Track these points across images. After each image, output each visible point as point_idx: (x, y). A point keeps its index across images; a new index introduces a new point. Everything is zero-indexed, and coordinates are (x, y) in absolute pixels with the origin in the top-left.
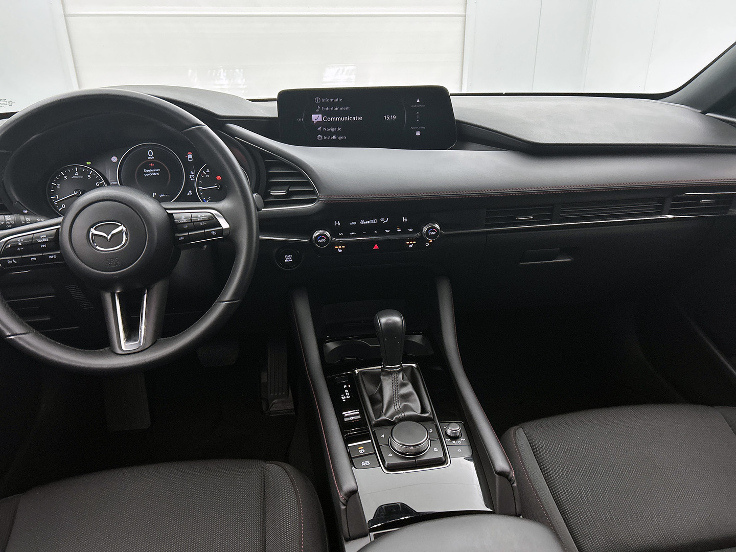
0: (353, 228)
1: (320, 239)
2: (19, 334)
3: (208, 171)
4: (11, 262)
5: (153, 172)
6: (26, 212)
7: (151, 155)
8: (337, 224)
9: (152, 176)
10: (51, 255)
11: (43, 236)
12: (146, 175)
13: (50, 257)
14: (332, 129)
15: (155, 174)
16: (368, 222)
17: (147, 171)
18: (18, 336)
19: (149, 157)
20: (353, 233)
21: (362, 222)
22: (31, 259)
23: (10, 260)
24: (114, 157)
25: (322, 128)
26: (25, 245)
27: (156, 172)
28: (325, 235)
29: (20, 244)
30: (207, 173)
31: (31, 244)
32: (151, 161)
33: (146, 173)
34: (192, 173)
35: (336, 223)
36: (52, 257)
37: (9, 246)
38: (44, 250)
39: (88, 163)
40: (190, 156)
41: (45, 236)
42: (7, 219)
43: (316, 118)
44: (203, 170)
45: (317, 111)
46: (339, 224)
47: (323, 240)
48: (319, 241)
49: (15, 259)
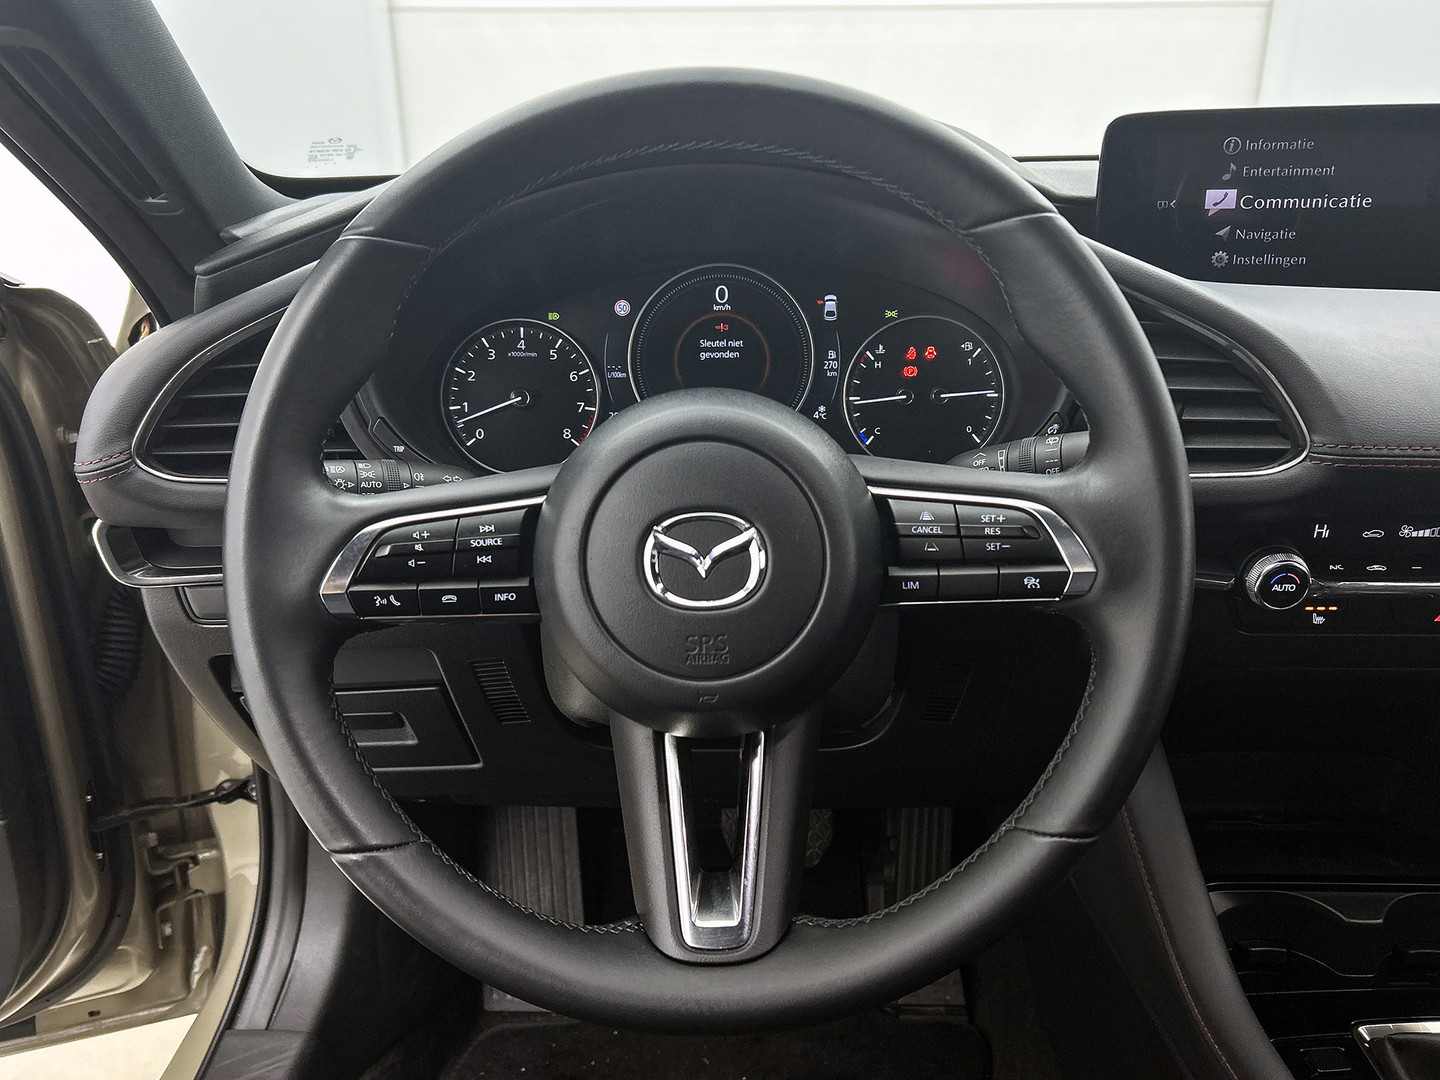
0: (1374, 551)
1: (1277, 582)
2: (377, 848)
3: (881, 350)
4: (385, 601)
5: (723, 350)
6: (400, 449)
7: (722, 299)
8: (1320, 534)
9: (722, 358)
10: (501, 591)
11: (487, 530)
12: (704, 356)
13: (498, 597)
14: (1266, 236)
15: (729, 355)
16: (1427, 533)
17: (708, 344)
18: (375, 854)
19: (718, 304)
20: (1376, 567)
21: (1406, 531)
22: (444, 599)
23: (384, 595)
24: (622, 303)
25: (1232, 232)
26: (432, 553)
27: (733, 349)
28: (1295, 570)
29: (418, 547)
30: (878, 357)
31: (451, 549)
32: (722, 317)
33: (706, 350)
34: (832, 354)
35: (1317, 530)
36: (503, 597)
37: (386, 551)
38: (484, 573)
39: (554, 316)
40: (830, 304)
41: (492, 528)
42: (364, 475)
43: (1219, 199)
44: (866, 348)
45: (1226, 177)
46: (1326, 533)
47: (1288, 587)
48: (1277, 588)
49: (398, 595)
